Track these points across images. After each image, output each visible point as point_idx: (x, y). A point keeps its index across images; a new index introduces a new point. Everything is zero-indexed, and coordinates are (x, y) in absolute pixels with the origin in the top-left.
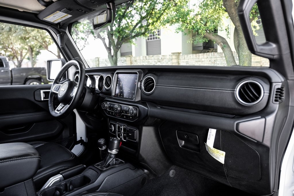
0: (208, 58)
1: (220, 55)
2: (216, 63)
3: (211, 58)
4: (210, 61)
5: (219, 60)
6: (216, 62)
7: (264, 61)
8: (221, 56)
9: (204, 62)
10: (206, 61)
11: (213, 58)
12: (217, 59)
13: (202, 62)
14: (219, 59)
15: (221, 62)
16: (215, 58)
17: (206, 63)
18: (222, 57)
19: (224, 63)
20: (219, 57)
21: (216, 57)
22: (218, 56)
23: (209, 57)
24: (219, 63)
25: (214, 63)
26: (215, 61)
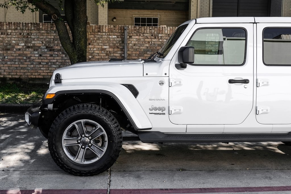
0: (17, 29)
1: (35, 27)
2: (30, 38)
3: (23, 29)
4: (21, 34)
5: (35, 34)
6: (30, 36)
7: (92, 38)
8: (37, 28)
9: (10, 34)
10: (14, 34)
11: (25, 30)
12: (32, 32)
13: (8, 34)
14: (34, 31)
15: (38, 37)
16: (28, 30)
17: (14, 36)
18: (39, 29)
19: (42, 38)
20: (34, 30)
21: (30, 29)
22: (33, 28)
23: (19, 28)
24: (35, 38)
25: (28, 37)
26: (28, 34)
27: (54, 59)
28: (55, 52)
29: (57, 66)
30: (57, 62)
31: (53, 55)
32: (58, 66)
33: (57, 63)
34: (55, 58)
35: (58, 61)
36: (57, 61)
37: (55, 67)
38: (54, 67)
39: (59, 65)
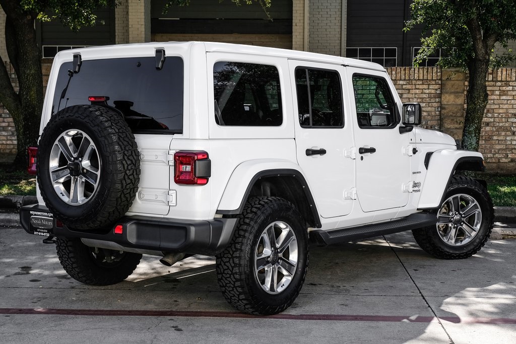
27: (4, 122)
28: (5, 110)
29: (9, 134)
30: (8, 126)
31: (3, 115)
32: (11, 133)
33: (10, 128)
34: (5, 119)
35: (11, 125)
36: (9, 124)
37: (6, 134)
38: (4, 136)
39: (12, 131)
